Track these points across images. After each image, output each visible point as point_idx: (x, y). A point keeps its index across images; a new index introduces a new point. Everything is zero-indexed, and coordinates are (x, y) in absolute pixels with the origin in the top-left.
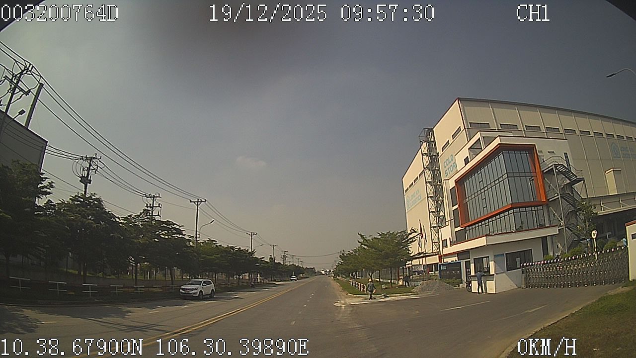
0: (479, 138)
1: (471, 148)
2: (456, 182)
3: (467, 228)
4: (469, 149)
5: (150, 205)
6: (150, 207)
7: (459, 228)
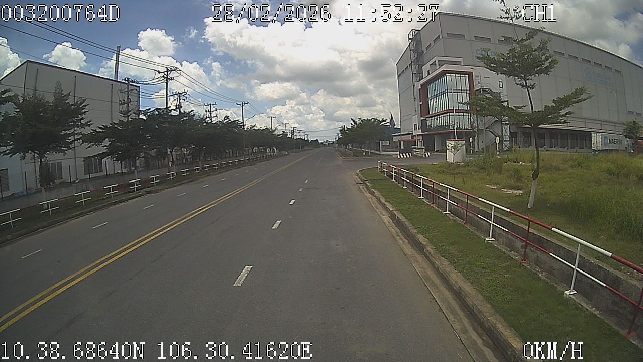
0: (435, 61)
1: (431, 64)
2: (421, 86)
3: (427, 119)
4: (430, 65)
5: (209, 110)
6: (209, 112)
7: (422, 119)
